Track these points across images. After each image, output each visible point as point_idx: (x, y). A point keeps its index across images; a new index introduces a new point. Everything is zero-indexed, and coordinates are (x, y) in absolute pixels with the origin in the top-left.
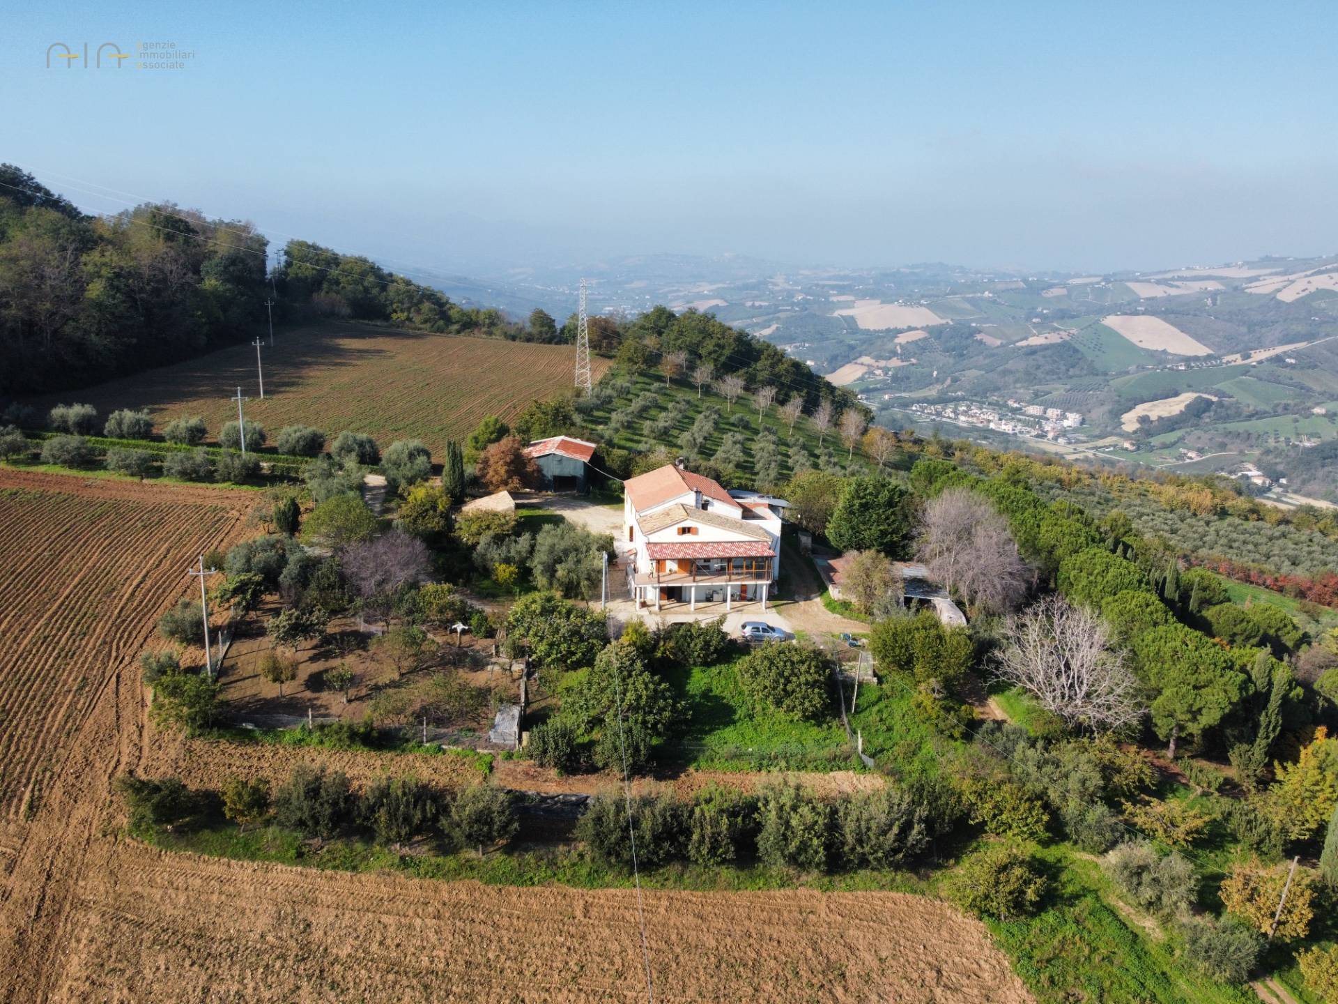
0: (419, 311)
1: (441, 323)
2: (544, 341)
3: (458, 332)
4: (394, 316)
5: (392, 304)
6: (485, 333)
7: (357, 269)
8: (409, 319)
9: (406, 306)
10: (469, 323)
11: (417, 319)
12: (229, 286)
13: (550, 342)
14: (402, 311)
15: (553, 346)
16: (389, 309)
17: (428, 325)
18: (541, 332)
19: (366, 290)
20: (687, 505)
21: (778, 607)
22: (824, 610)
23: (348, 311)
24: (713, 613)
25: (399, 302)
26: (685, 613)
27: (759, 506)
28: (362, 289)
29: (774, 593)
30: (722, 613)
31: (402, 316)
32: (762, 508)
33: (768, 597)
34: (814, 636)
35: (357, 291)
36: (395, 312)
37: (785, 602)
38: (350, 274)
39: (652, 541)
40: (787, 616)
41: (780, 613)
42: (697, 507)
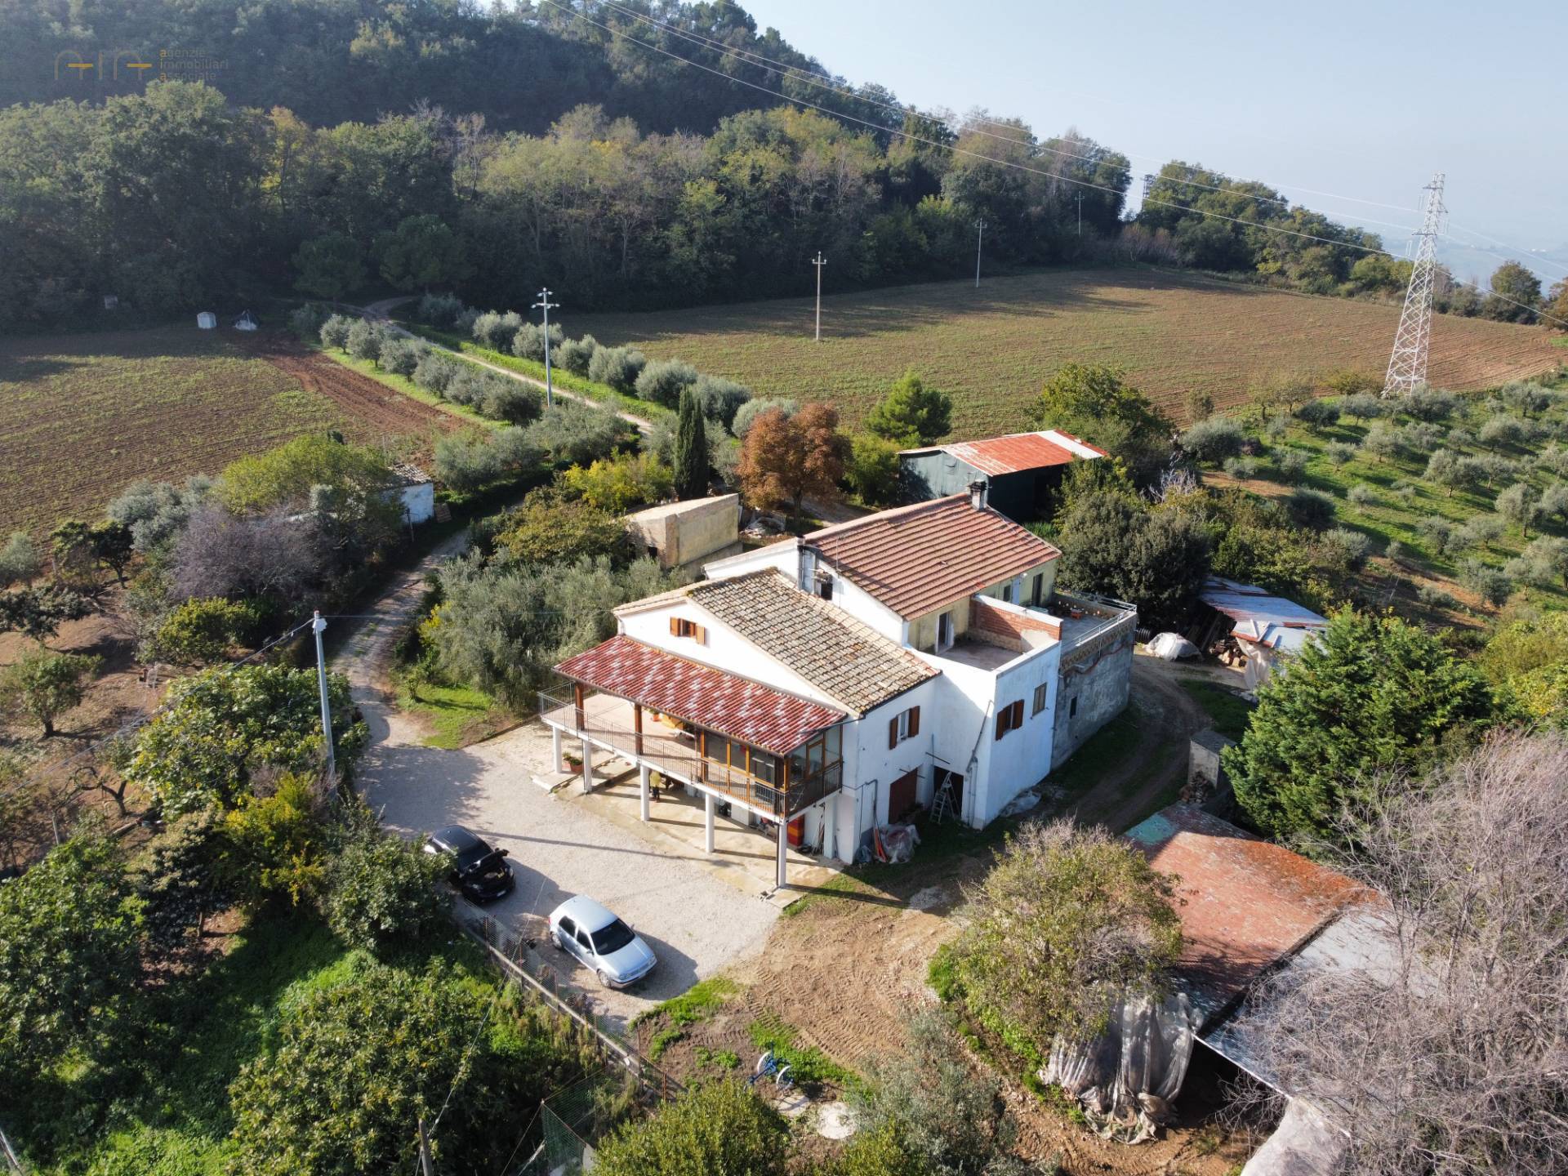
0: (1296, 261)
1: (1329, 278)
2: (1500, 316)
3: (1351, 294)
4: (1259, 266)
5: (1262, 249)
7: (1234, 196)
8: (1281, 272)
9: (1282, 251)
11: (1293, 271)
12: (962, 206)
13: (1511, 319)
14: (1275, 259)
16: (1258, 257)
17: (1305, 281)
18: (1500, 300)
19: (1237, 228)
20: (786, 575)
21: (819, 897)
22: (926, 964)
23: (1190, 256)
24: (661, 843)
25: (1276, 245)
26: (615, 819)
27: (1035, 628)
28: (1229, 227)
29: (889, 858)
30: (676, 854)
31: (1272, 266)
32: (1045, 634)
33: (856, 861)
34: (722, 1019)
35: (1219, 231)
36: (1265, 260)
37: (874, 891)
38: (1223, 205)
39: (629, 633)
40: (791, 931)
41: (795, 914)
42: (803, 586)
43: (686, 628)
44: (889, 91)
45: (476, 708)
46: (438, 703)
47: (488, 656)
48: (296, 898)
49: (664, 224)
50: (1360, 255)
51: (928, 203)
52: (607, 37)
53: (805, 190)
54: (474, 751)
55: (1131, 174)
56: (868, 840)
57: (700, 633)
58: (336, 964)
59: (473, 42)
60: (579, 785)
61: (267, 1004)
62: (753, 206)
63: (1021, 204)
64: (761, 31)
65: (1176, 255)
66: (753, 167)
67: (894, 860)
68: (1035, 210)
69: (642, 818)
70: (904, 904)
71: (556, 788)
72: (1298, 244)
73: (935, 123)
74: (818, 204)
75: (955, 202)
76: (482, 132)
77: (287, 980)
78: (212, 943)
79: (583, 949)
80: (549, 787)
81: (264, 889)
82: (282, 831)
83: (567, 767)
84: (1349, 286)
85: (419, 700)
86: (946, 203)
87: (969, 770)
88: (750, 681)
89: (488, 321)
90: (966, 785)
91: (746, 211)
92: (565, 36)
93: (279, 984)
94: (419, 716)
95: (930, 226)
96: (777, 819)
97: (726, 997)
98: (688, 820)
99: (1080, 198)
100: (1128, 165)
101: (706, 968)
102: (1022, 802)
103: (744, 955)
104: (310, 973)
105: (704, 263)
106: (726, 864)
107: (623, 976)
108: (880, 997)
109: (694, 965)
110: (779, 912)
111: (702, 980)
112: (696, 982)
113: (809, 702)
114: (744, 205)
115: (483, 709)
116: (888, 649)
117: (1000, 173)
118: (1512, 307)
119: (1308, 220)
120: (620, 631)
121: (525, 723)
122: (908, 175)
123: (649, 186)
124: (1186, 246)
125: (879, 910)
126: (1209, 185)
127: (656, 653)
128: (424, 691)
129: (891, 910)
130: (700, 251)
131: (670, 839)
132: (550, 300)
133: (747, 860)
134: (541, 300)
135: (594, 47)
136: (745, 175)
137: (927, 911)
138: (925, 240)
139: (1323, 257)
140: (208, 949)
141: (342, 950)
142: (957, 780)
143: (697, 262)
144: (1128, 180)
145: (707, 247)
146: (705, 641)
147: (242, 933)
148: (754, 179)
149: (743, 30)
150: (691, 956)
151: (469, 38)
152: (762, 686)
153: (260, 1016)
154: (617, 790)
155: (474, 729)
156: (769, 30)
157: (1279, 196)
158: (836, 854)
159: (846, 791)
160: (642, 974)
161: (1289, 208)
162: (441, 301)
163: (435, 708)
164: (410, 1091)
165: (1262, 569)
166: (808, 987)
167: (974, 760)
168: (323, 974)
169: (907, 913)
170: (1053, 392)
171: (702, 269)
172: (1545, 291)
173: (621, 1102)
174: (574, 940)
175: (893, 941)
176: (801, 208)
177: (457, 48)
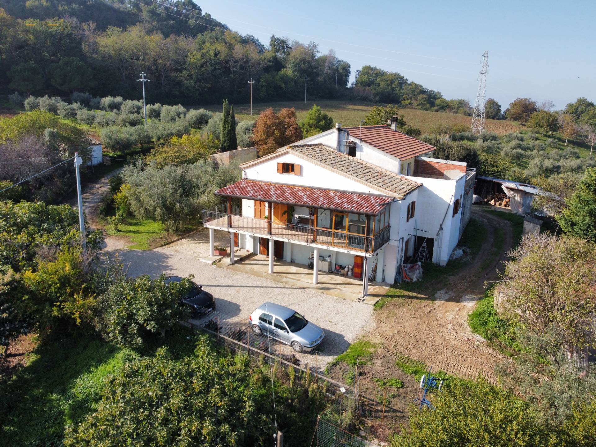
0: (416, 99)
1: (428, 105)
2: (488, 117)
3: (436, 111)
4: (403, 102)
5: (403, 96)
6: (453, 112)
7: (390, 78)
8: (411, 104)
9: (410, 96)
10: (446, 106)
11: (415, 103)
12: (296, 73)
13: (493, 118)
14: (408, 99)
15: (496, 121)
16: (401, 99)
17: (420, 107)
18: (488, 112)
19: (393, 89)
20: (328, 147)
21: (389, 299)
22: (465, 323)
23: (377, 98)
24: (287, 282)
25: (407, 94)
26: (255, 274)
27: (452, 169)
28: (390, 87)
29: (411, 279)
30: (298, 286)
31: (407, 102)
32: (458, 171)
33: (396, 282)
34: (378, 363)
35: (386, 89)
36: (404, 100)
37: (414, 294)
38: (386, 81)
39: (249, 177)
40: (384, 315)
41: (381, 307)
42: (339, 150)
43: (287, 168)
44: (256, 38)
45: (153, 233)
46: (130, 231)
47: (164, 199)
48: (79, 321)
49: (179, 70)
50: (436, 99)
51: (283, 71)
52: (140, 10)
53: (236, 62)
54: (159, 250)
55: (351, 70)
56: (399, 271)
57: (296, 169)
58: (110, 360)
59: (82, 7)
60: (227, 261)
61: (63, 392)
62: (215, 66)
63: (317, 75)
64: (203, 13)
65: (372, 97)
66: (215, 50)
67: (415, 280)
68: (320, 79)
69: (270, 272)
70: (433, 298)
71: (214, 262)
72: (416, 94)
73: (283, 42)
74: (242, 68)
75: (293, 72)
76: (95, 29)
77: (76, 375)
78: (14, 361)
79: (280, 331)
80: (211, 262)
81: (55, 317)
82: (65, 281)
83: (217, 253)
84: (435, 108)
85: (119, 231)
86: (289, 71)
87: (438, 235)
88: (330, 190)
89: (107, 100)
90: (435, 243)
91: (213, 68)
92: (121, 9)
93: (71, 377)
94: (121, 237)
95: (284, 79)
96: (367, 255)
97: (372, 350)
98: (295, 272)
99: (336, 75)
100: (349, 67)
101: (350, 336)
102: (456, 252)
103: (367, 329)
104: (92, 368)
105: (198, 88)
106: (328, 289)
107: (311, 343)
108: (454, 342)
109: (341, 337)
110: (372, 307)
111: (352, 343)
112: (349, 344)
113: (369, 195)
114: (211, 66)
115: (157, 233)
116: (393, 175)
117: (309, 62)
118: (493, 114)
119: (417, 86)
120: (244, 177)
121: (182, 238)
122: (273, 62)
123: (172, 54)
124: (376, 94)
125: (424, 303)
126: (379, 74)
127: (269, 184)
128: (120, 227)
129: (429, 302)
130: (196, 82)
131: (291, 280)
132: (145, 78)
133: (338, 286)
134: (141, 78)
135: (134, 14)
136: (212, 53)
137: (448, 300)
138: (283, 86)
139: (425, 98)
140: (12, 364)
141: (113, 350)
142: (430, 242)
143: (194, 87)
144: (350, 72)
145: (198, 81)
146: (300, 174)
147: (36, 352)
148: (216, 55)
149: (197, 11)
150: (337, 332)
151: (80, 5)
152: (339, 191)
153: (59, 400)
154: (247, 262)
155: (155, 241)
156: (206, 13)
157: (405, 78)
158: (383, 280)
159: (391, 243)
160: (319, 342)
161: (409, 82)
162: (82, 94)
163: (130, 234)
164: (218, 423)
165: (493, 169)
166: (413, 341)
167: (441, 229)
168: (102, 368)
169: (437, 303)
170: (369, 119)
171: (196, 90)
172: (503, 109)
173: (347, 416)
174: (273, 327)
175: (440, 315)
176: (235, 69)
177: (75, 9)
